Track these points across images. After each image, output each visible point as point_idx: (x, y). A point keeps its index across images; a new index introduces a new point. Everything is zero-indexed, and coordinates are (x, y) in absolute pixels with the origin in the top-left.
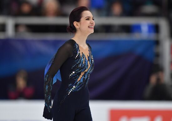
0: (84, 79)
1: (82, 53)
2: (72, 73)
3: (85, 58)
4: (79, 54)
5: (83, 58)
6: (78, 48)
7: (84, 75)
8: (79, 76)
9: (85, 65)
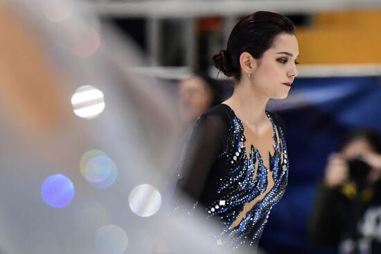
0: (250, 223)
1: (252, 146)
2: (218, 204)
3: (261, 161)
4: (243, 149)
5: (254, 163)
6: (242, 132)
7: (252, 212)
8: (237, 214)
9: (256, 184)
